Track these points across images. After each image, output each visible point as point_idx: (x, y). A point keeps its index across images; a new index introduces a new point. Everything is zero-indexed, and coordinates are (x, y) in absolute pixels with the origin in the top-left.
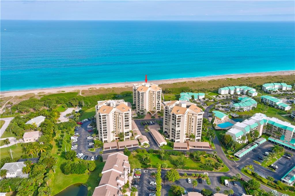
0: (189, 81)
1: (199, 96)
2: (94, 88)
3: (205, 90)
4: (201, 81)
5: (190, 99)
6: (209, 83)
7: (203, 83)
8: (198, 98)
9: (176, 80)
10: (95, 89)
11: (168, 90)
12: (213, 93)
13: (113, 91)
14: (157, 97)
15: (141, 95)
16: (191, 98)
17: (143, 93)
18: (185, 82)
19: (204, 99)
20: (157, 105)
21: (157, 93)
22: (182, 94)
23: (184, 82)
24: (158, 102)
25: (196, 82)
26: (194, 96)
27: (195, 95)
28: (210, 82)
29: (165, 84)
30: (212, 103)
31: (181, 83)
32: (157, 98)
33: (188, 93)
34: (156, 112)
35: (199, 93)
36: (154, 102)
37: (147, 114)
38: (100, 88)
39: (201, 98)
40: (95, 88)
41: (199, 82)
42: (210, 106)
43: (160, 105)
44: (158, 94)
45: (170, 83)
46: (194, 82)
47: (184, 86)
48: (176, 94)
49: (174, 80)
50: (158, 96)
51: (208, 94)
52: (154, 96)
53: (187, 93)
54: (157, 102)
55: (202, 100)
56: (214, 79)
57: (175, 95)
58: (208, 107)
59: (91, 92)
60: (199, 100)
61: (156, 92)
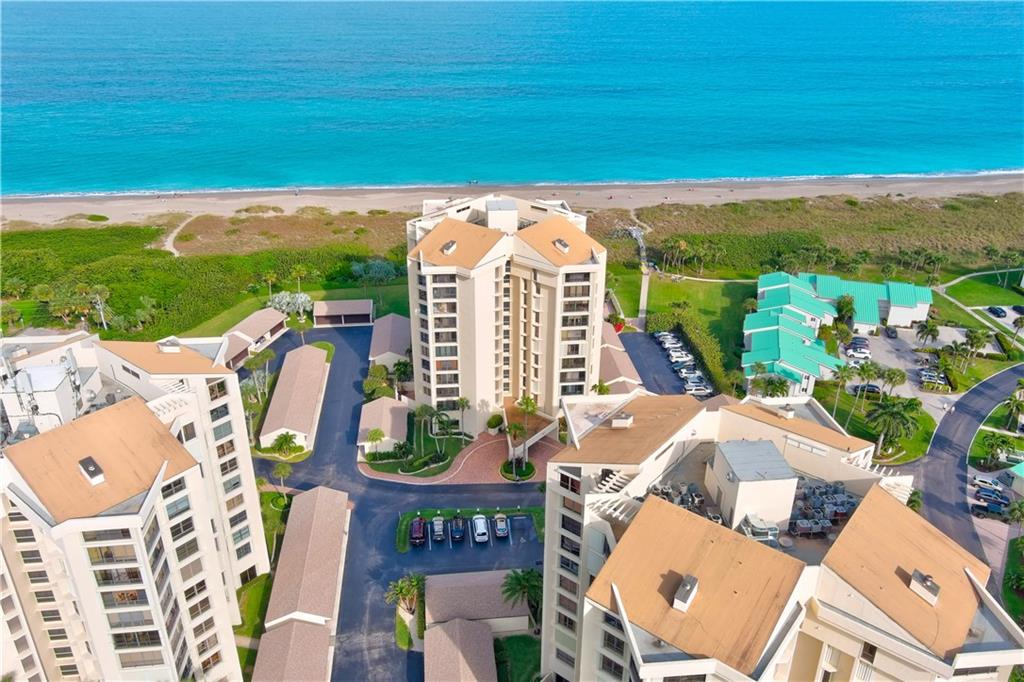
0: (821, 197)
1: (888, 302)
2: (268, 209)
3: (930, 261)
4: (896, 199)
5: (823, 328)
6: (950, 213)
7: (907, 213)
8: (884, 320)
9: (743, 186)
10: (271, 214)
11: (683, 244)
12: (983, 286)
13: (362, 230)
14: (560, 314)
15: (437, 293)
16: (829, 321)
17: (452, 278)
18: (802, 201)
19: (926, 329)
20: (558, 370)
21: (560, 284)
22: (768, 284)
23: (791, 200)
24: (575, 349)
25: (868, 206)
26: (856, 306)
27: (864, 294)
28: (953, 208)
29: (677, 206)
30: (989, 372)
31: (775, 203)
32: (559, 321)
33: (814, 282)
34: (550, 422)
35: (891, 284)
36: (537, 347)
37: (484, 435)
38: (303, 210)
39: (901, 317)
40: (275, 209)
41: (885, 204)
42: (975, 392)
43: (582, 376)
44: (567, 292)
45: (707, 205)
46: (852, 203)
47: (792, 224)
48: (732, 273)
49: (732, 187)
50: (569, 307)
51: (952, 291)
52: (539, 303)
53: (804, 276)
54: (560, 351)
55: (910, 337)
56: (978, 191)
57: (726, 285)
58: (955, 397)
59: (234, 231)
60: (890, 333)
61: (553, 275)
